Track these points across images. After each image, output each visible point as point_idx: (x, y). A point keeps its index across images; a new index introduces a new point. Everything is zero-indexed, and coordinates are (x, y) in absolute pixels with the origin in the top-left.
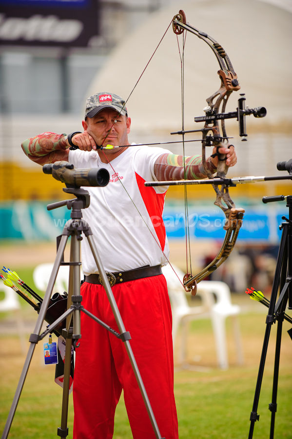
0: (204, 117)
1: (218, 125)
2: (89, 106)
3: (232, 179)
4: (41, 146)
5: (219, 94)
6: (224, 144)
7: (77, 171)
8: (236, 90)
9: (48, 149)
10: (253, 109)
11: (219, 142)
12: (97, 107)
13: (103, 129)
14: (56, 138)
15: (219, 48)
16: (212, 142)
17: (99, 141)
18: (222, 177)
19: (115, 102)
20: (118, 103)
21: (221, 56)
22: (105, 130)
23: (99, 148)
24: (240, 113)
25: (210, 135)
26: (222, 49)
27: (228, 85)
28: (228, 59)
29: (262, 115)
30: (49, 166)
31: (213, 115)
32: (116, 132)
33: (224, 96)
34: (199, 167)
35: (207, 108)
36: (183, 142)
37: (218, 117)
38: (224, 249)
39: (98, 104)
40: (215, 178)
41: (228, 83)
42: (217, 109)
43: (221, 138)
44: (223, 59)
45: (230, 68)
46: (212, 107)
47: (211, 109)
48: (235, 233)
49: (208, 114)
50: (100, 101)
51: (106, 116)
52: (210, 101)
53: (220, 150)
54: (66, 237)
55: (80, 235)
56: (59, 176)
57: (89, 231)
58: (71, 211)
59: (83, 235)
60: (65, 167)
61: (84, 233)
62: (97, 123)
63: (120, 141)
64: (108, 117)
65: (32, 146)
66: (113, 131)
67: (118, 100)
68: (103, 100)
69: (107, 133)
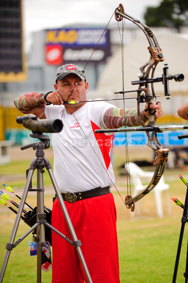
0: (138, 81)
1: (148, 87)
2: (59, 72)
3: (160, 127)
5: (149, 64)
6: (154, 101)
7: (39, 121)
8: (162, 61)
9: (32, 105)
10: (174, 75)
11: (149, 100)
12: (65, 73)
13: (69, 90)
14: (37, 97)
15: (148, 30)
16: (144, 100)
17: (66, 98)
18: (152, 126)
21: (150, 36)
23: (65, 103)
24: (164, 78)
25: (143, 94)
26: (150, 31)
27: (155, 57)
28: (155, 38)
29: (181, 80)
30: (20, 118)
31: (144, 80)
32: (77, 92)
33: (153, 65)
34: (135, 117)
35: (140, 74)
36: (124, 99)
37: (148, 81)
40: (147, 126)
41: (156, 56)
42: (148, 75)
43: (151, 97)
44: (152, 38)
45: (157, 45)
46: (144, 74)
47: (143, 75)
48: (163, 167)
49: (141, 79)
50: (67, 69)
51: (70, 81)
52: (142, 69)
54: (32, 170)
55: (42, 169)
56: (27, 125)
57: (49, 166)
58: (35, 151)
59: (45, 169)
60: (31, 119)
61: (46, 167)
62: (65, 85)
63: (81, 99)
64: (72, 81)
65: (21, 102)
66: (75, 91)
67: (80, 69)
68: (69, 69)
69: (71, 93)
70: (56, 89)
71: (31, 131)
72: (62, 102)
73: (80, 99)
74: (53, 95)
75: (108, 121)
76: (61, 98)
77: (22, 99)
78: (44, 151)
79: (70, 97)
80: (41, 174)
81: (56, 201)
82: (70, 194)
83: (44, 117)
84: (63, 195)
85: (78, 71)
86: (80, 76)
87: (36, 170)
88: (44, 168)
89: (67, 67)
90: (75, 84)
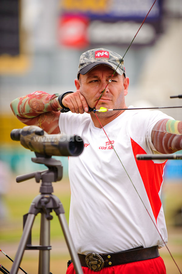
2: (82, 62)
4: (32, 107)
9: (39, 111)
12: (91, 63)
13: (97, 89)
14: (47, 99)
17: (92, 103)
19: (112, 59)
20: (115, 61)
22: (99, 91)
23: (91, 110)
30: (17, 131)
32: (110, 94)
39: (93, 60)
50: (96, 57)
51: (100, 75)
54: (33, 216)
55: (49, 213)
56: (28, 143)
57: (60, 209)
58: (39, 185)
59: (53, 214)
60: (34, 133)
61: (55, 211)
62: (90, 82)
63: (116, 105)
64: (102, 76)
65: (21, 106)
66: (107, 92)
67: (117, 57)
68: (99, 56)
69: (101, 94)
70: (78, 87)
71: (33, 153)
72: (87, 109)
73: (113, 104)
74: (73, 97)
75: (158, 139)
76: (84, 103)
77: (24, 101)
79: (99, 101)
80: (46, 222)
82: (94, 256)
83: (57, 131)
85: (113, 60)
86: (115, 69)
87: (39, 215)
88: (51, 211)
89: (96, 53)
90: (107, 80)
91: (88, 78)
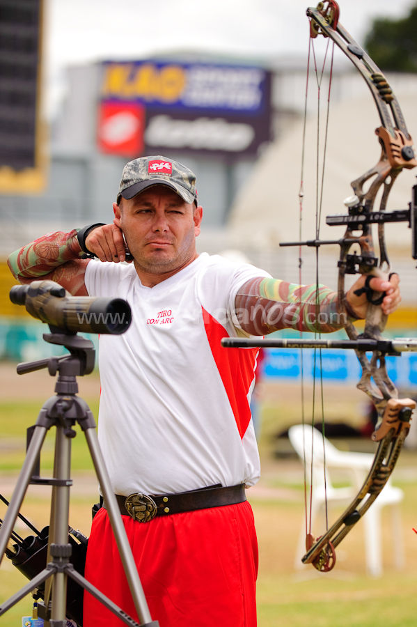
0: (344, 217)
1: (371, 234)
2: (126, 177)
3: (394, 342)
4: (39, 255)
5: (376, 173)
6: (382, 273)
7: (71, 301)
8: (410, 167)
9: (51, 260)
11: (371, 268)
12: (142, 181)
14: (64, 239)
15: (381, 84)
16: (357, 267)
18: (375, 337)
19: (177, 176)
20: (182, 179)
21: (384, 99)
22: (152, 227)
24: (415, 212)
25: (355, 252)
26: (387, 86)
27: (394, 156)
28: (397, 106)
30: (20, 289)
31: (361, 214)
32: (171, 234)
33: (386, 177)
35: (352, 199)
37: (371, 218)
38: (373, 479)
39: (144, 176)
41: (395, 153)
42: (370, 202)
43: (376, 260)
44: (388, 106)
45: (400, 123)
46: (361, 198)
47: (358, 201)
48: (395, 448)
49: (353, 211)
50: (150, 171)
51: (155, 202)
52: (358, 185)
53: (372, 282)
54: (43, 429)
55: (70, 426)
56: (38, 309)
57: (88, 421)
58: (55, 379)
59: (76, 428)
60: (49, 293)
61: (79, 423)
62: (138, 212)
63: (179, 252)
64: (159, 204)
65: (22, 257)
66: (165, 231)
67: (184, 174)
68: (155, 169)
69: (154, 235)
71: (46, 326)
73: (176, 251)
74: (103, 236)
78: (79, 379)
80: (65, 441)
81: (101, 514)
82: (140, 499)
83: (83, 292)
84: (121, 499)
85: (178, 178)
87: (54, 428)
88: (74, 424)
90: (166, 211)
91: (135, 205)
